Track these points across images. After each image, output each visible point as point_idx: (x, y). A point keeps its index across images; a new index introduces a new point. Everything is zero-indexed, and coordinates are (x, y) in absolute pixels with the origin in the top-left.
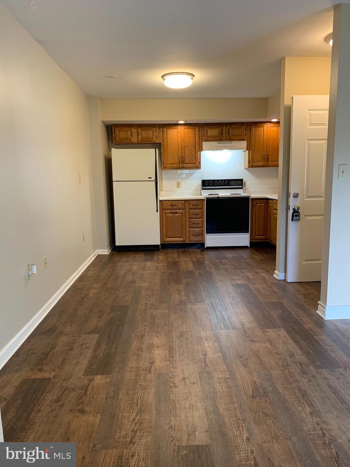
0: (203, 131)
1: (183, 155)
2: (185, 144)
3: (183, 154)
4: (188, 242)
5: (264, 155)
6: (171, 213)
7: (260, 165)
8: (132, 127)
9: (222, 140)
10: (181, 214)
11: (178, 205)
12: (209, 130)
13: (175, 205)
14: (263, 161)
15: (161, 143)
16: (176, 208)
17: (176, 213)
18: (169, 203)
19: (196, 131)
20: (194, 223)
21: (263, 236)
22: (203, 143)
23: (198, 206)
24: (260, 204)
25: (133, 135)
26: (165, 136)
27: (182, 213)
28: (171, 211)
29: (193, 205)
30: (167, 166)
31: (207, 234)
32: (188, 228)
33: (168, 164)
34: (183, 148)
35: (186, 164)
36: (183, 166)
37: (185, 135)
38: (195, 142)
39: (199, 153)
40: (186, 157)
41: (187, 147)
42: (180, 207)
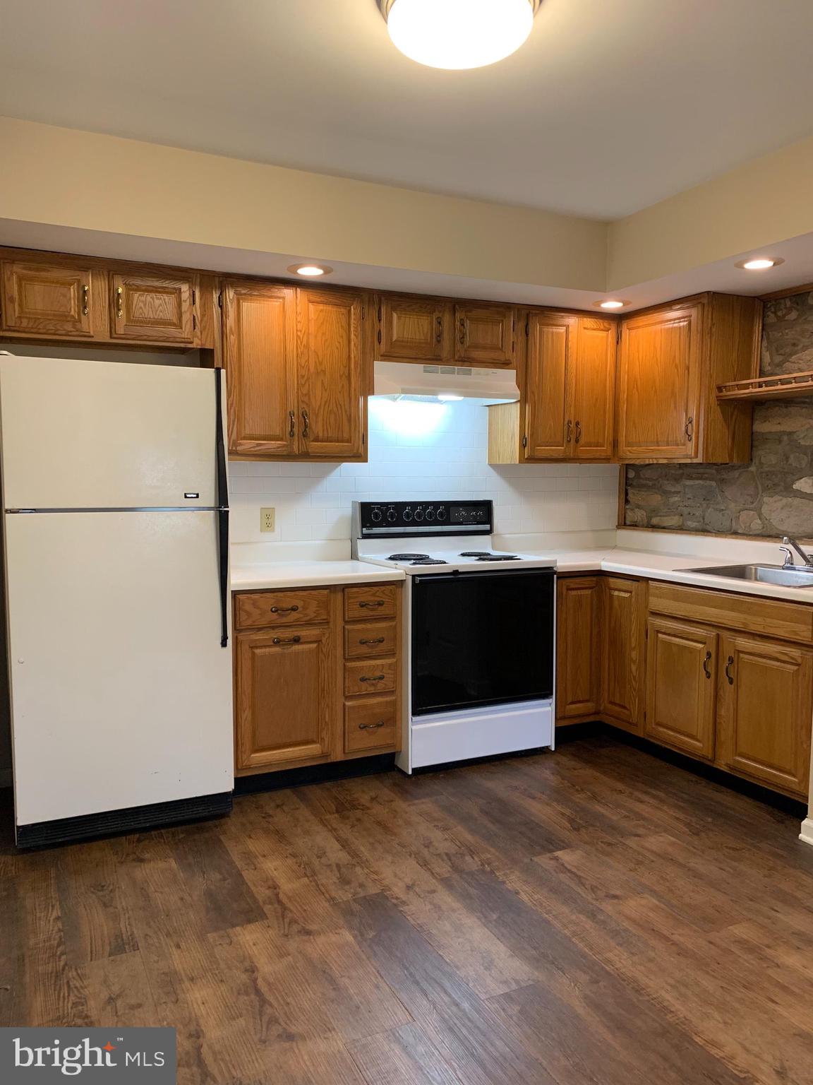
0: (376, 319)
1: (304, 405)
2: (312, 363)
3: (303, 402)
4: (338, 756)
5: (570, 422)
6: (277, 642)
7: (555, 456)
8: (85, 269)
9: (441, 360)
10: (314, 645)
11: (304, 608)
12: (399, 318)
13: (292, 609)
14: (565, 441)
15: (212, 351)
16: (297, 620)
17: (297, 640)
18: (267, 602)
20: (367, 677)
21: (589, 704)
22: (376, 363)
23: (380, 608)
24: (579, 592)
25: (91, 302)
26: (231, 322)
27: (318, 641)
28: (275, 634)
29: (363, 605)
30: (241, 444)
31: (414, 718)
32: (340, 700)
33: (245, 438)
34: (303, 377)
35: (316, 440)
36: (303, 449)
37: (312, 329)
38: (349, 357)
39: (361, 401)
40: (317, 416)
41: (318, 373)
42: (312, 615)
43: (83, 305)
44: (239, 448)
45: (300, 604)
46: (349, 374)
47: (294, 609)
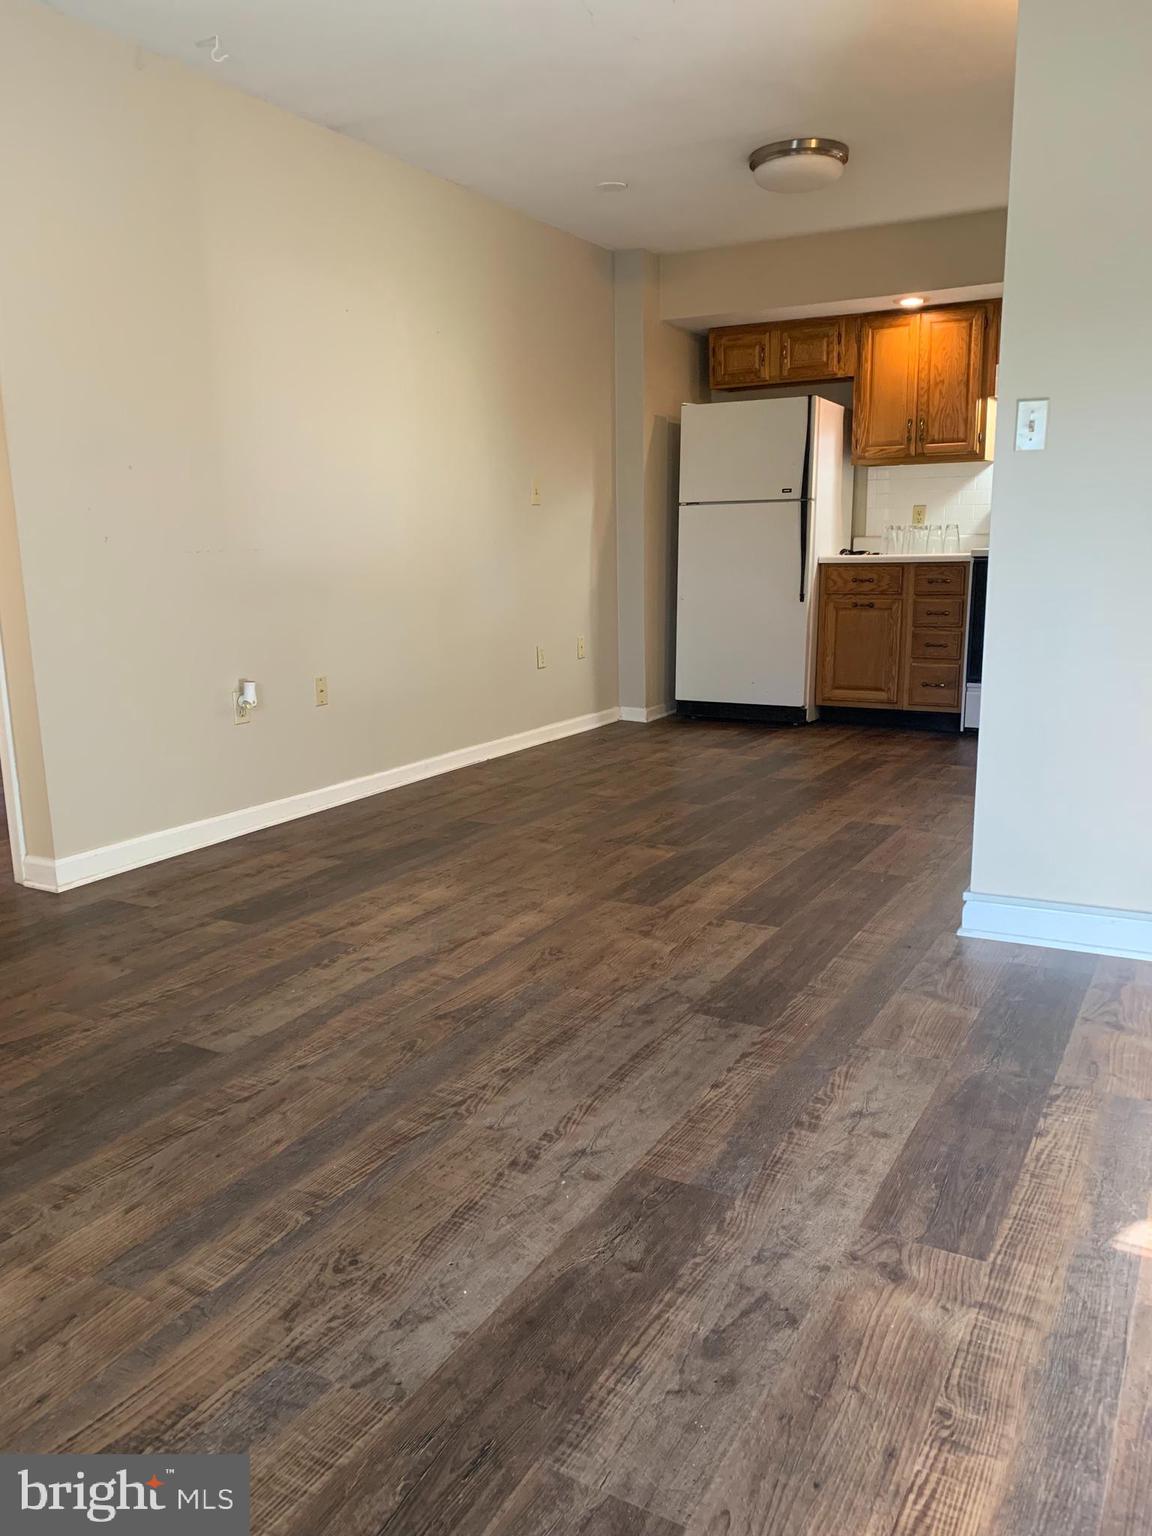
1: (923, 413)
2: (932, 377)
3: (922, 410)
4: (905, 706)
6: (855, 606)
8: (764, 332)
10: (886, 612)
11: (879, 581)
13: (868, 581)
15: (851, 378)
16: (873, 591)
17: (872, 606)
18: (850, 575)
19: (974, 328)
20: (932, 643)
23: (945, 585)
25: (767, 357)
26: (866, 353)
27: (889, 609)
28: (856, 601)
29: (931, 582)
30: (867, 451)
31: (969, 685)
32: (908, 662)
33: (872, 446)
34: (922, 388)
35: (932, 442)
36: (920, 451)
37: (935, 346)
38: (969, 364)
39: (979, 403)
40: (934, 421)
41: (936, 384)
42: (886, 587)
43: (762, 360)
44: (867, 454)
45: (875, 577)
46: (968, 381)
47: (870, 581)
